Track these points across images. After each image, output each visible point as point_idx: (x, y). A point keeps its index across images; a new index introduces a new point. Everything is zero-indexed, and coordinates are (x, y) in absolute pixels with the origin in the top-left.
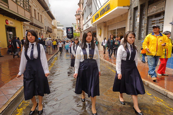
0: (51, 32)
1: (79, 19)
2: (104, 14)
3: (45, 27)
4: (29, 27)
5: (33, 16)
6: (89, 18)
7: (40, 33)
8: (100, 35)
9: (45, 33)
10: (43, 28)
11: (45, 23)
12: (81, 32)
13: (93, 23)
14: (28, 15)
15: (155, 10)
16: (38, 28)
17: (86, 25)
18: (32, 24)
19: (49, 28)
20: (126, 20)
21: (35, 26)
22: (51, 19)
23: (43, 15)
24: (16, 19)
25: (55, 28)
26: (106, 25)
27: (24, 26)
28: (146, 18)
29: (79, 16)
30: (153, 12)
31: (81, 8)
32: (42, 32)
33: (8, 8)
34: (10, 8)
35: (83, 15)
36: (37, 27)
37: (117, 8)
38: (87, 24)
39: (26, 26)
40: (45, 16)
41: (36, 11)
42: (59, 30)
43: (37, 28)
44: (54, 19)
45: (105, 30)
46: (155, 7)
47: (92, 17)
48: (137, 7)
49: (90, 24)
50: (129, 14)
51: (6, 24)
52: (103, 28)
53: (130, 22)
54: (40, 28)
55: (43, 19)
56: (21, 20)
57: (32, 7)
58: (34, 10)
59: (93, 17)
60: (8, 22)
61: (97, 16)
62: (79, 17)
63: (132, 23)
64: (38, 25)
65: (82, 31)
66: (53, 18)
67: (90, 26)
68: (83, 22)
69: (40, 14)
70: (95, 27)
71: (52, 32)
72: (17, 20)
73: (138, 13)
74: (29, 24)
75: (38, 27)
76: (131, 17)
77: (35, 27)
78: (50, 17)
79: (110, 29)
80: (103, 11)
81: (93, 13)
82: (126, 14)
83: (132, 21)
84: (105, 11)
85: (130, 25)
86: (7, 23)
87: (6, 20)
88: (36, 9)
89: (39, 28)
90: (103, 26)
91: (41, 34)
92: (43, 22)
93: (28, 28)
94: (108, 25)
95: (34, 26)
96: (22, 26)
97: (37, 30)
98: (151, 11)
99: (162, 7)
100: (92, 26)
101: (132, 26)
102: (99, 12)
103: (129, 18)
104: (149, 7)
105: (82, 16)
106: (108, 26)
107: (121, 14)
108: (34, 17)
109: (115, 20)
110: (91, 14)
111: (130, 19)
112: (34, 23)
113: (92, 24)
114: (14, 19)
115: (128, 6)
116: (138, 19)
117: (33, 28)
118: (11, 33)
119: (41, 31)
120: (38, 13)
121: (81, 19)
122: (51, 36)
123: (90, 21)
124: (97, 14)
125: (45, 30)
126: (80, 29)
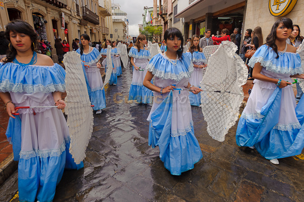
0: (96, 23)
3: (77, 6)
7: (54, 21)
9: (77, 22)
10: (65, 6)
12: (166, 23)
19: (87, 9)
25: (105, 13)
32: (65, 18)
65: (168, 18)
71: (98, 24)
91: (59, 24)
97: (43, 9)
119: (60, 15)
122: (94, 31)
125: (74, 14)
126: (162, 15)
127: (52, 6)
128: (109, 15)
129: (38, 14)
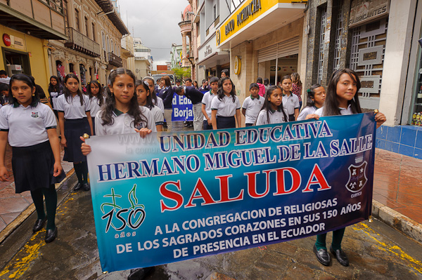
1: (189, 34)
2: (246, 22)
3: (105, 52)
4: (63, 53)
5: (74, 25)
6: (212, 30)
7: (90, 69)
8: (239, 74)
9: (105, 67)
10: (98, 56)
11: (105, 43)
12: (194, 66)
13: (221, 45)
14: (60, 24)
15: (366, 12)
16: (85, 55)
17: (204, 50)
18: (69, 45)
19: (113, 55)
20: (299, 37)
21: (79, 51)
22: (118, 33)
23: (99, 23)
24: (29, 33)
25: (129, 55)
26: (252, 48)
27: (50, 50)
28: (345, 31)
29: (189, 25)
30: (362, 17)
31: (194, 6)
32: (97, 65)
33: (8, 4)
34: (12, 6)
35: (198, 24)
36: (82, 52)
37: (276, 7)
38: (207, 45)
39: (56, 51)
40: (103, 25)
41: (81, 13)
42: (138, 61)
43: (83, 55)
44: (127, 33)
45: (249, 62)
46: (367, 4)
47: (219, 29)
48: (326, 4)
49: (215, 47)
50: (306, 23)
51: (4, 46)
52: (245, 56)
53: (308, 42)
54: (92, 55)
55: (98, 34)
56: (42, 35)
57: (69, 4)
58: (74, 12)
59: (222, 29)
60: (8, 40)
61: (230, 28)
62: (188, 28)
63: (313, 43)
64: (85, 47)
65: (195, 62)
66: (122, 30)
67: (213, 52)
68: (198, 41)
69: (91, 19)
70: (227, 53)
72: (31, 34)
73: (327, 20)
74: (63, 46)
75: (85, 53)
76: (310, 31)
77: (77, 53)
78: (115, 29)
79: (262, 60)
80: (245, 15)
81: (221, 20)
82: (300, 22)
83: (313, 39)
84: (248, 15)
85: (308, 47)
86: (7, 44)
87: (5, 36)
88: (80, 8)
89: (90, 55)
90: (245, 52)
91: (93, 70)
92: (99, 40)
93: (61, 55)
94: (256, 48)
95: (77, 50)
96: (46, 50)
97: (84, 60)
98: (358, 15)
99: (382, 5)
100: (218, 51)
101: (312, 51)
102: (234, 17)
103: (306, 32)
104: (353, 4)
105: (195, 25)
106: (258, 51)
107: (288, 21)
108: (75, 27)
109: (274, 37)
110: (217, 20)
111: (309, 34)
112: (75, 43)
113: (218, 46)
114: (25, 32)
115: (303, 2)
116: (327, 34)
117: (74, 56)
118: (18, 67)
119: (94, 63)
120: (86, 18)
121: (194, 33)
123: (215, 40)
124: (230, 23)
125: (103, 60)
126: (190, 58)
127: (89, 57)
128: (133, 56)
129: (81, 65)
